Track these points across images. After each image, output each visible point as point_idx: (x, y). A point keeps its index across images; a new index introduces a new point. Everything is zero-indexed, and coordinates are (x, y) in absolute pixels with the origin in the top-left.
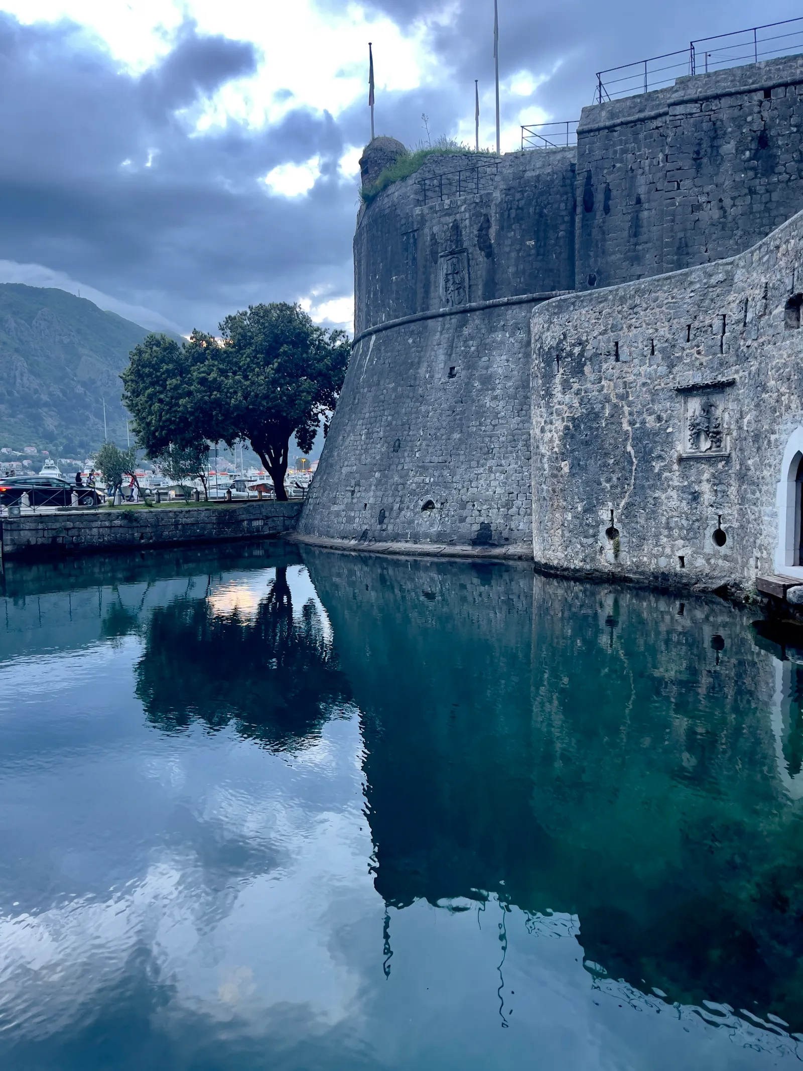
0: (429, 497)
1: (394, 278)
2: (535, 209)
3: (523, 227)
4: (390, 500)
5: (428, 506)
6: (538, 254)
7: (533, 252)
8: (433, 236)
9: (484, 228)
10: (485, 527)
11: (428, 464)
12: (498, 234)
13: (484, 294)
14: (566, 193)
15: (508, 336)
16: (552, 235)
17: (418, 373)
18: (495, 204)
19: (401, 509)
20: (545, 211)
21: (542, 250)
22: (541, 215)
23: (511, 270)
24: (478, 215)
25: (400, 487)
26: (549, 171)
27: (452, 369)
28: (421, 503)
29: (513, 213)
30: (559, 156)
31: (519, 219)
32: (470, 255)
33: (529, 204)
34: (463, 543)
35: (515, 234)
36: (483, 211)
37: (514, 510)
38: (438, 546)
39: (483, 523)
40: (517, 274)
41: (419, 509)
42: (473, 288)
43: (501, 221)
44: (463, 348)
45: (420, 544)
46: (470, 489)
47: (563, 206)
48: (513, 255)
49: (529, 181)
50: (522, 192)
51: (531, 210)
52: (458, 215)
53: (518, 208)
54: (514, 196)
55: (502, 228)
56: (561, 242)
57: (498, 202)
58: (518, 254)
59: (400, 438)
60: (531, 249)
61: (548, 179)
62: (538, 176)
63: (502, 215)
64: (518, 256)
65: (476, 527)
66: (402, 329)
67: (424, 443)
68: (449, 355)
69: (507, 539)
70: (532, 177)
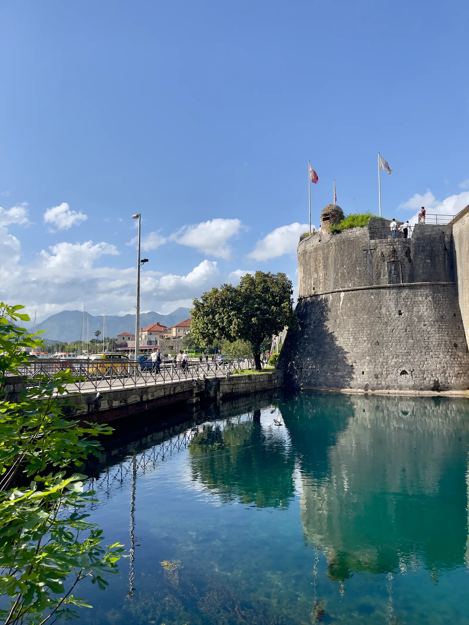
0: (403, 369)
1: (358, 268)
2: (430, 248)
3: (425, 254)
4: (380, 370)
5: (404, 373)
6: (432, 266)
7: (430, 265)
8: (382, 253)
9: (408, 253)
10: (436, 382)
11: (398, 353)
12: (414, 256)
13: (409, 280)
14: (441, 243)
15: (424, 299)
16: (437, 259)
17: (381, 312)
18: (413, 243)
19: (387, 375)
20: (434, 249)
21: (433, 265)
22: (432, 250)
23: (421, 271)
24: (404, 247)
25: (384, 364)
26: (435, 233)
27: (400, 311)
28: (400, 372)
29: (421, 248)
30: (437, 228)
31: (423, 251)
32: (402, 263)
33: (427, 245)
34: (428, 390)
35: (421, 256)
36: (407, 245)
37: (447, 375)
38: (415, 391)
39: (435, 380)
40: (423, 273)
41: (399, 374)
42: (404, 277)
43: (415, 251)
44: (403, 302)
45: (404, 390)
46: (424, 365)
47: (441, 248)
48: (421, 265)
49: (426, 236)
50: (424, 240)
51: (428, 248)
52: (395, 246)
53: (422, 246)
54: (420, 241)
55: (416, 254)
56: (441, 262)
57: (414, 243)
58: (423, 265)
59: (379, 341)
60: (429, 264)
61: (434, 236)
62: (430, 235)
63: (416, 248)
64: (423, 266)
65: (432, 382)
66: (365, 291)
67: (394, 344)
68: (397, 306)
69: (447, 388)
70: (428, 235)
